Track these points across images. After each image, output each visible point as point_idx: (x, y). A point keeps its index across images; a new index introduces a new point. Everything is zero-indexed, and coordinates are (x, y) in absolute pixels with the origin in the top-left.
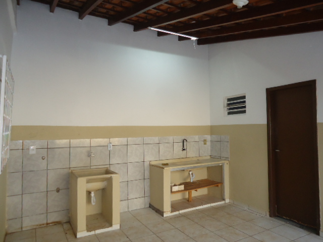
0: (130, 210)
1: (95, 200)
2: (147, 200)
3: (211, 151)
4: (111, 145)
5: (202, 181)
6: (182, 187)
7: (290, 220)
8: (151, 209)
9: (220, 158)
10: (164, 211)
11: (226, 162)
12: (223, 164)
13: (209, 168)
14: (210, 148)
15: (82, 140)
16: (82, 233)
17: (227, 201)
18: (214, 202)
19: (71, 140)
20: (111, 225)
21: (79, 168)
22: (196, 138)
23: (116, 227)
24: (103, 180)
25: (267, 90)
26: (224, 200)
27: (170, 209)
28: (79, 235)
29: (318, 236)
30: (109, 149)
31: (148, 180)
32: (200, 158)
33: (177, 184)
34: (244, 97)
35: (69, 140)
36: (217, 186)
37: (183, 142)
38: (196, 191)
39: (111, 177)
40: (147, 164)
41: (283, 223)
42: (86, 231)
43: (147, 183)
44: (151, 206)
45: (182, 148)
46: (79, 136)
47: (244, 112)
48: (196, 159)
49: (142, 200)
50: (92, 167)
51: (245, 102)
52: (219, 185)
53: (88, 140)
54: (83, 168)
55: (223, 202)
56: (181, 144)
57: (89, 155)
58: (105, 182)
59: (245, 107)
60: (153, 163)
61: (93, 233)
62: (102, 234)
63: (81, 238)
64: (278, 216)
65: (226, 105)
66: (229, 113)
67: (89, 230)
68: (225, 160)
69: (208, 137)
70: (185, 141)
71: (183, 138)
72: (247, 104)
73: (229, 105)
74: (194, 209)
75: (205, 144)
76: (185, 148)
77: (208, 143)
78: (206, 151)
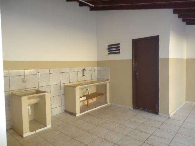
0: (53, 115)
1: (31, 111)
2: (63, 108)
3: (98, 76)
4: (39, 74)
5: (93, 93)
6: (85, 98)
7: (143, 109)
8: (66, 113)
9: (104, 80)
10: (77, 113)
11: (108, 82)
12: (106, 83)
13: (97, 86)
14: (97, 74)
15: (18, 71)
16: (27, 134)
17: (109, 103)
18: (102, 105)
19: (10, 71)
20: (45, 126)
21: (17, 91)
22: (90, 68)
23: (49, 126)
24: (37, 97)
25: (133, 40)
26: (107, 103)
27: (79, 111)
28: (25, 135)
29: (157, 115)
30: (38, 77)
31: (63, 96)
32: (92, 81)
33: (82, 96)
34: (119, 44)
35: (8, 71)
36: (103, 96)
37: (83, 71)
38: (93, 99)
39: (44, 94)
40: (62, 85)
41: (141, 111)
42: (29, 132)
43: (63, 97)
44: (66, 111)
45: (82, 75)
46: (16, 68)
47: (119, 53)
48: (90, 81)
49: (60, 108)
50: (26, 90)
51: (119, 47)
52: (104, 95)
53: (22, 71)
54: (19, 91)
55: (106, 105)
56: (82, 72)
57: (24, 81)
58: (38, 98)
59: (119, 50)
60: (66, 85)
61: (34, 132)
62: (41, 132)
63: (26, 137)
64: (137, 108)
65: (107, 49)
66: (109, 54)
67: (31, 131)
68: (107, 81)
69: (96, 68)
70: (84, 70)
71: (83, 68)
72: (121, 48)
73: (109, 48)
74: (92, 110)
75: (95, 72)
76: (84, 75)
77: (96, 72)
78: (95, 76)
